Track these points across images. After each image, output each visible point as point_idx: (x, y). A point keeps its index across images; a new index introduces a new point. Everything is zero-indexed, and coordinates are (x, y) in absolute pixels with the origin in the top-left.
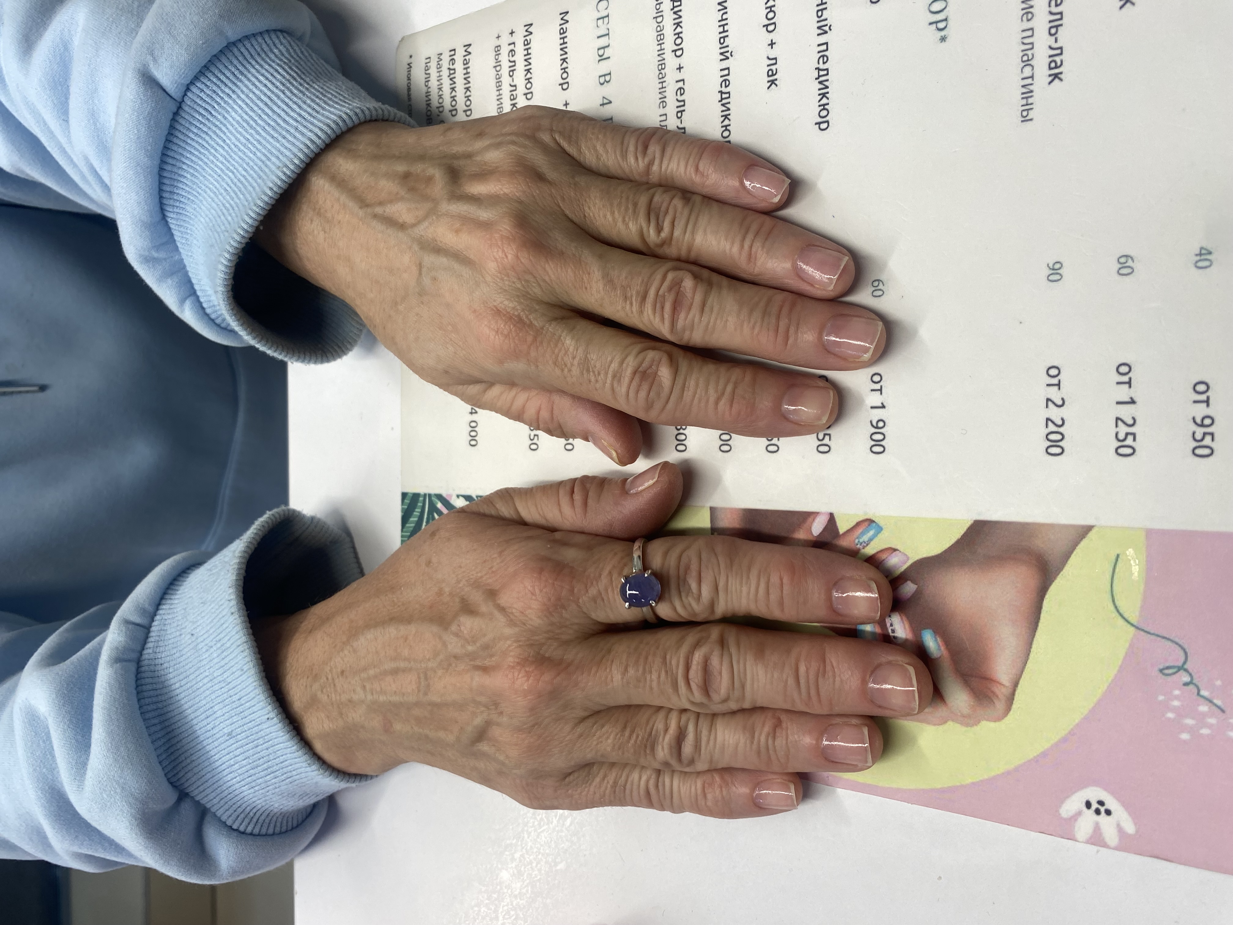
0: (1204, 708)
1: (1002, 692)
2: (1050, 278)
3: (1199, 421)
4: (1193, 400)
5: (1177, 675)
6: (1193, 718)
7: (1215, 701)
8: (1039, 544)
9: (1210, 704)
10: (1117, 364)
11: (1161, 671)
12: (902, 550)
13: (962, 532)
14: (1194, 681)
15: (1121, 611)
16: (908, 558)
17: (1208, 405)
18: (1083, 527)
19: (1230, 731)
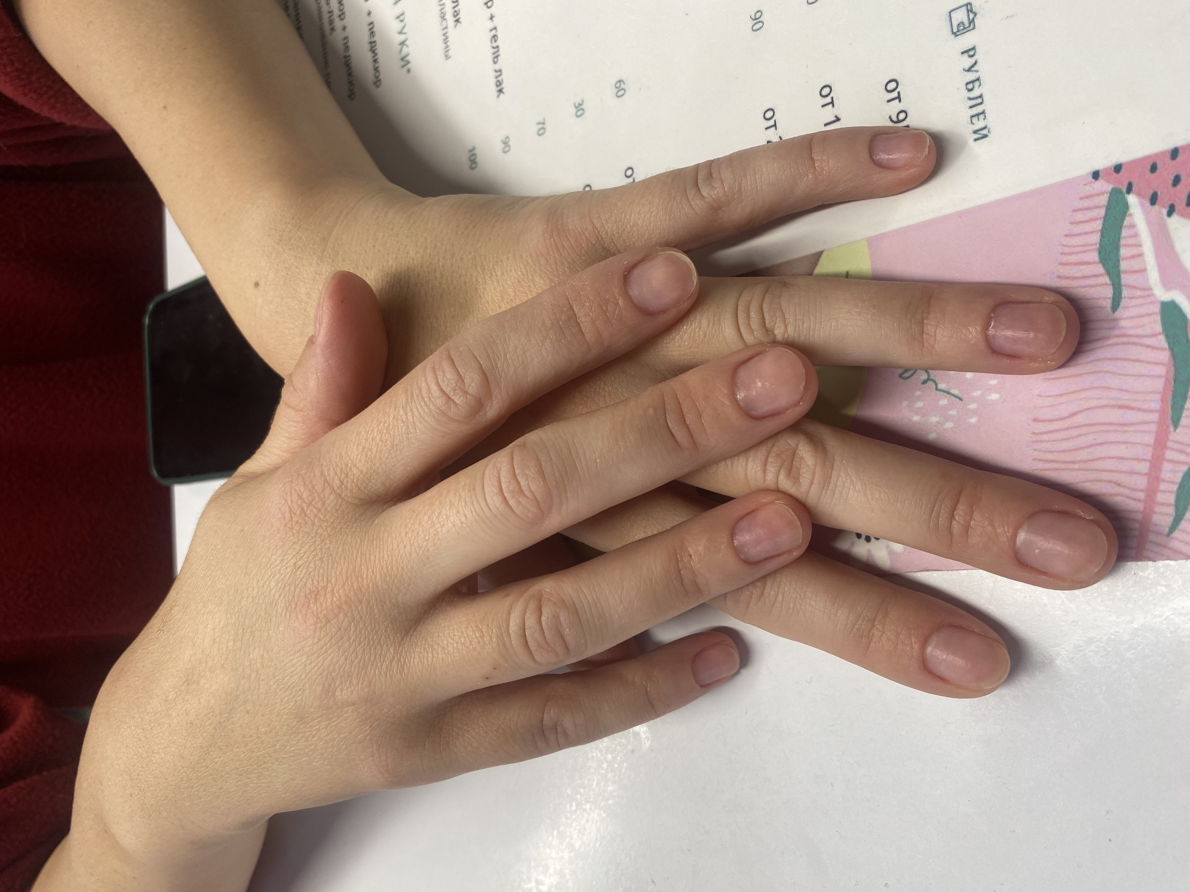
0: (944, 402)
2: (754, 28)
3: (895, 119)
4: (887, 100)
5: (915, 376)
6: (935, 416)
7: (952, 391)
9: (949, 396)
10: (820, 89)
11: (900, 376)
14: (931, 377)
17: (900, 101)
18: (814, 255)
19: (970, 417)
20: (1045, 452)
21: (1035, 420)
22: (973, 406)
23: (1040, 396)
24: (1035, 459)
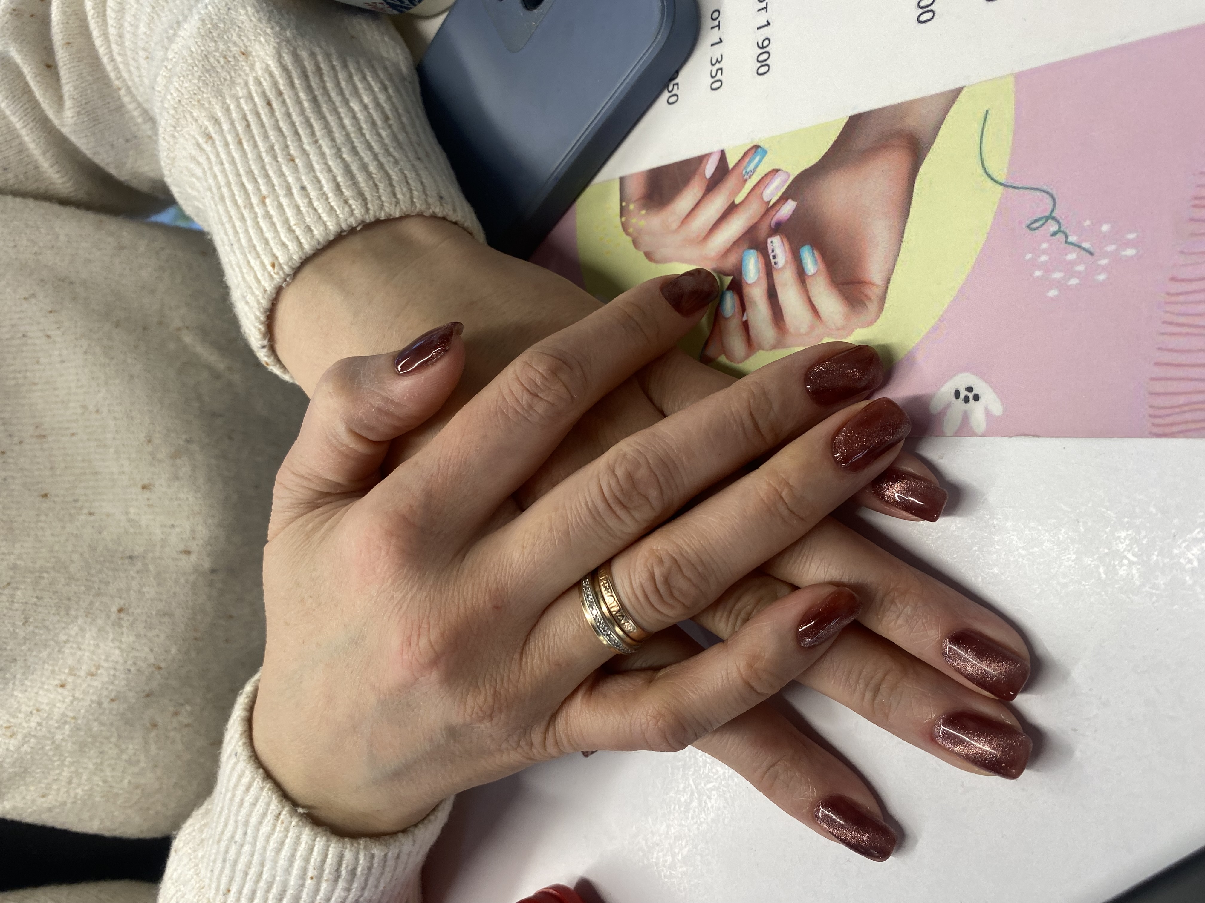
0: (1072, 256)
1: (874, 293)
5: (1045, 227)
6: (1060, 271)
7: (1084, 245)
8: (911, 123)
9: (1078, 250)
11: (1028, 226)
12: (784, 169)
13: (839, 133)
14: (1062, 229)
15: (990, 173)
16: (789, 176)
18: (952, 91)
19: (1099, 274)
20: (1178, 314)
21: (1173, 279)
22: (1104, 262)
23: (1182, 252)
24: (1164, 322)
